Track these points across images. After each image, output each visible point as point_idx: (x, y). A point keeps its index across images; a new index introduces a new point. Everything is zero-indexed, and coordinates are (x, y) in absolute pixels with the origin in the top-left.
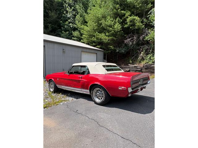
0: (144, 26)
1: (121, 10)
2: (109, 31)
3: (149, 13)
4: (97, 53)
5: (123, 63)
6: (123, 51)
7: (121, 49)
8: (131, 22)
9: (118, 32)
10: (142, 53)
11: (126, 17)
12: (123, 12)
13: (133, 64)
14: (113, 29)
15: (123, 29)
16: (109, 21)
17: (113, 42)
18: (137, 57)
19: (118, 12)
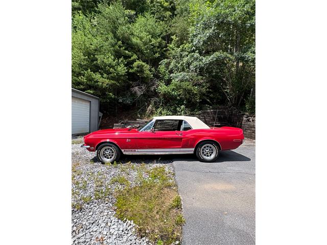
0: (152, 75)
1: (125, 49)
2: (108, 73)
3: (160, 63)
4: (90, 102)
5: (126, 117)
6: (128, 102)
7: (125, 99)
8: (138, 67)
9: (121, 76)
10: (151, 106)
11: (131, 59)
12: (127, 52)
13: (142, 119)
14: (115, 70)
15: (128, 73)
16: (109, 59)
17: (112, 88)
18: (144, 111)
19: (120, 50)
